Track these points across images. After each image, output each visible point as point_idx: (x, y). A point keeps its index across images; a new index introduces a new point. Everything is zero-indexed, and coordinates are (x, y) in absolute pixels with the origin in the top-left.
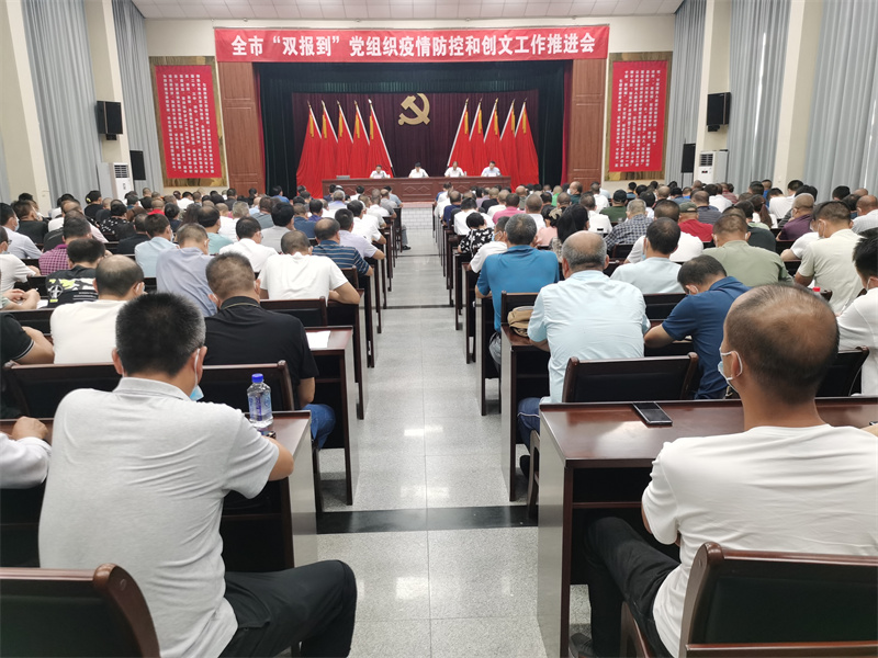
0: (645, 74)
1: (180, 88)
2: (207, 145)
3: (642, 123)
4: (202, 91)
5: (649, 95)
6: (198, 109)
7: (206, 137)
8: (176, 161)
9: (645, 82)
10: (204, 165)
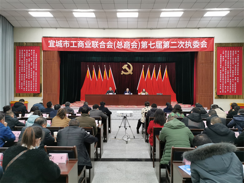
0: (232, 52)
1: (26, 55)
2: (35, 79)
3: (232, 73)
4: (35, 57)
5: (234, 61)
6: (33, 64)
7: (35, 76)
8: (21, 86)
9: (232, 56)
10: (32, 87)
